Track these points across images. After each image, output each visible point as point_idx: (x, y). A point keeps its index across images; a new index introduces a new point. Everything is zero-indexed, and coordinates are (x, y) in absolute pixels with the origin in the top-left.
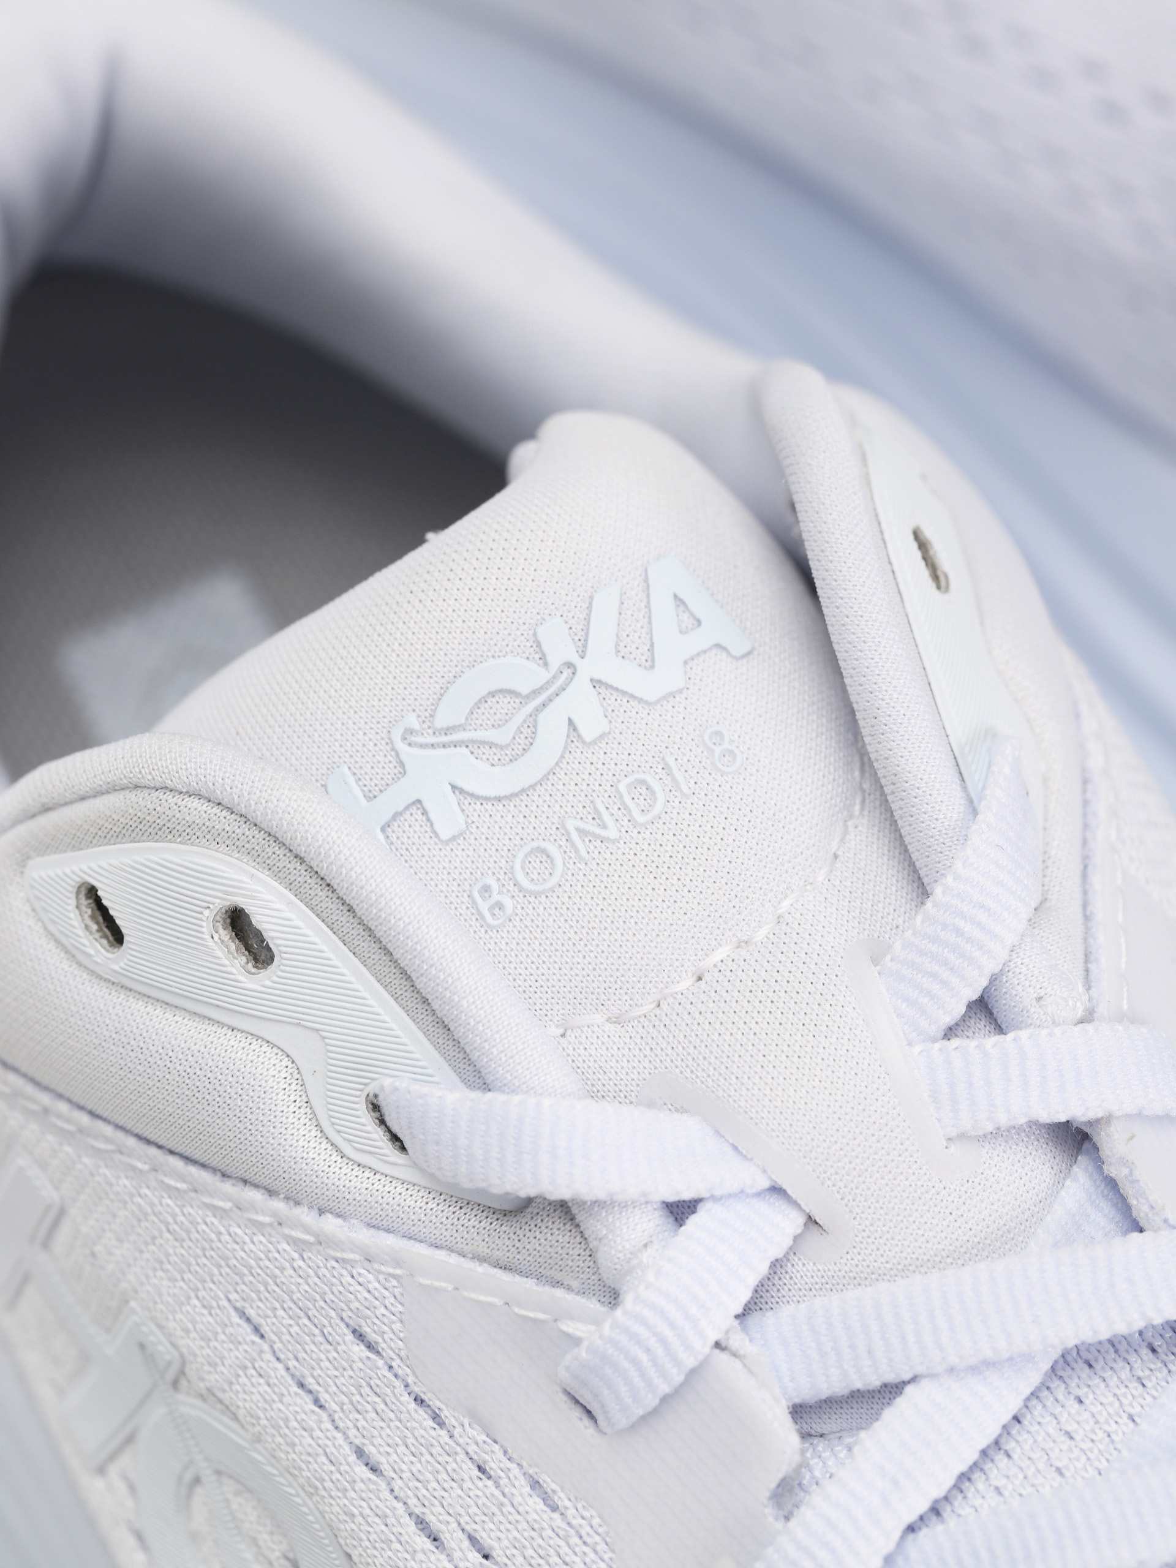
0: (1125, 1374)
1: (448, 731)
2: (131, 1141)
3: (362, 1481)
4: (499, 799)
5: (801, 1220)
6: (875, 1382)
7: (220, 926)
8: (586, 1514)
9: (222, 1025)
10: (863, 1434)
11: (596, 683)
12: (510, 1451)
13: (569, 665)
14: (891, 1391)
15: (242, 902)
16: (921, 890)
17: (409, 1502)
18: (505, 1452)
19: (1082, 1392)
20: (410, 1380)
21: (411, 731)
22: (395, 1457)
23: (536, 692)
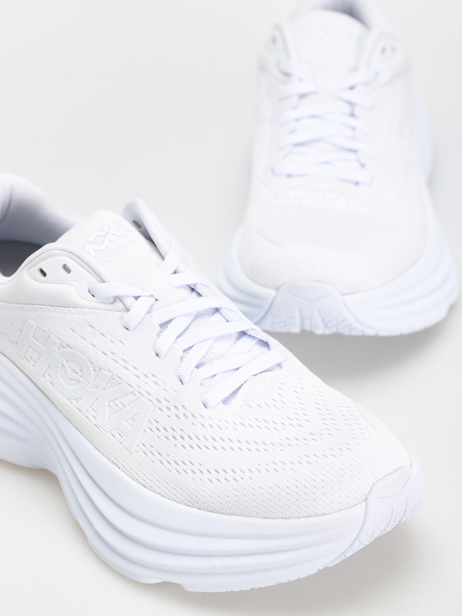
0: (205, 318)
1: (91, 242)
2: (50, 307)
3: (92, 348)
4: (100, 250)
5: (155, 299)
6: (169, 319)
7: (62, 268)
8: (129, 343)
9: (63, 284)
10: (169, 325)
11: (112, 234)
12: (115, 337)
13: (108, 232)
14: (171, 320)
15: (66, 263)
16: (163, 258)
17: (101, 349)
18: (115, 338)
19: (199, 321)
20: (99, 330)
21: (85, 242)
22: (97, 343)
23: (103, 236)
